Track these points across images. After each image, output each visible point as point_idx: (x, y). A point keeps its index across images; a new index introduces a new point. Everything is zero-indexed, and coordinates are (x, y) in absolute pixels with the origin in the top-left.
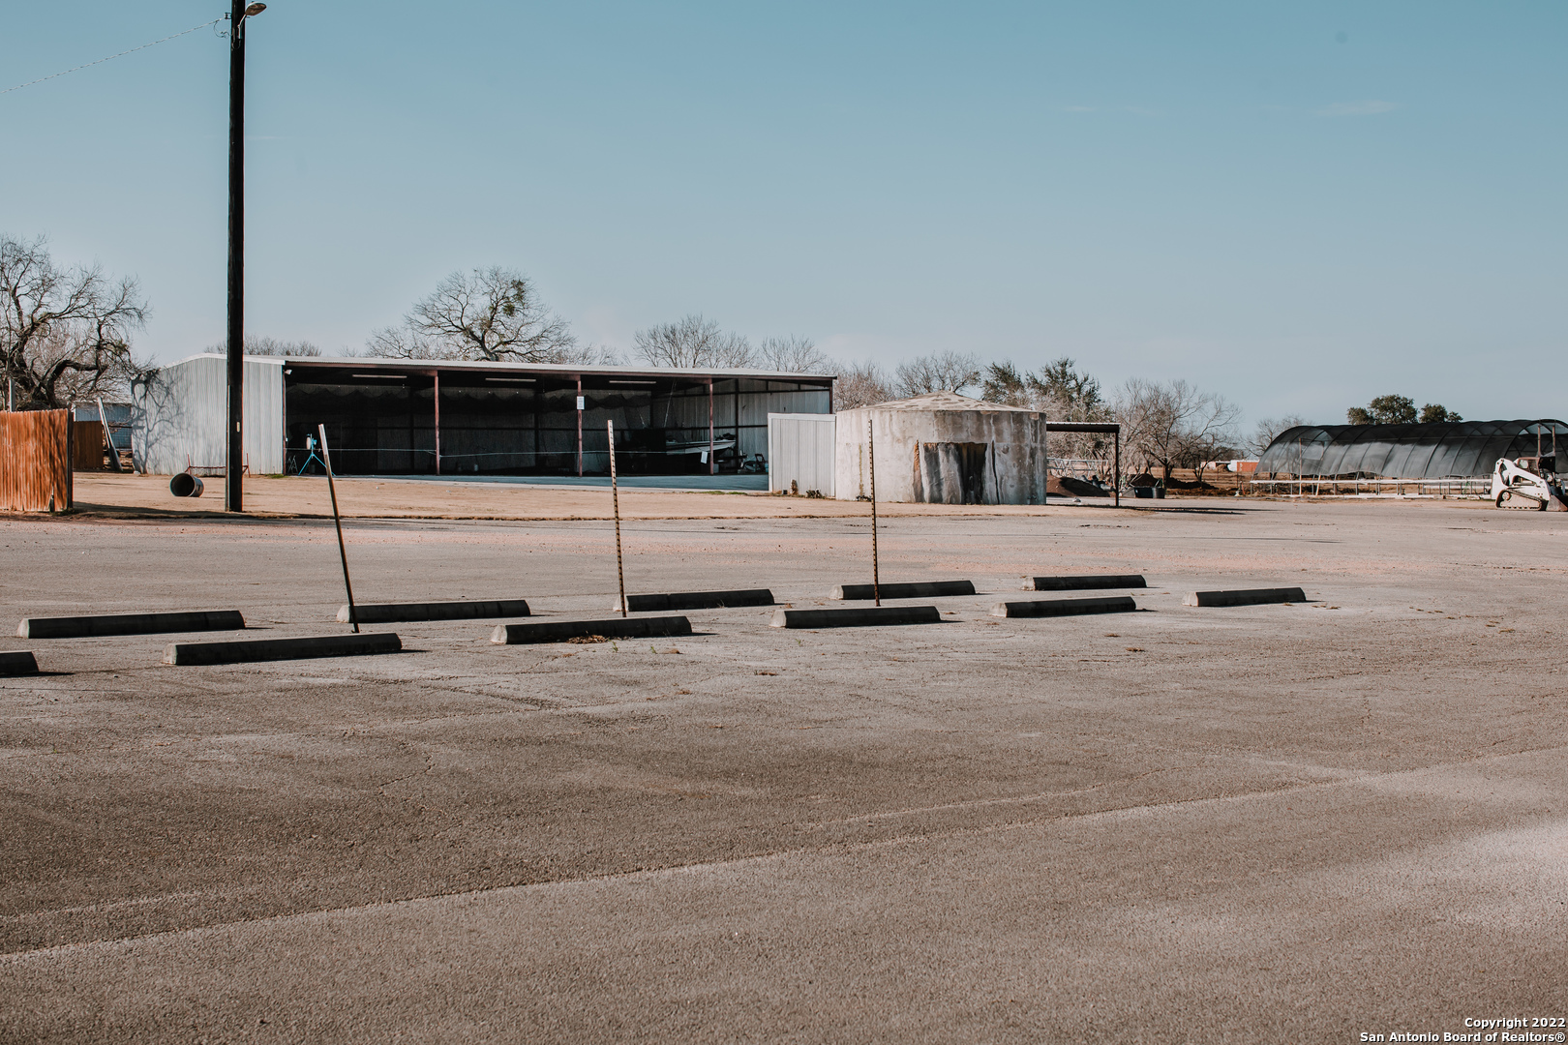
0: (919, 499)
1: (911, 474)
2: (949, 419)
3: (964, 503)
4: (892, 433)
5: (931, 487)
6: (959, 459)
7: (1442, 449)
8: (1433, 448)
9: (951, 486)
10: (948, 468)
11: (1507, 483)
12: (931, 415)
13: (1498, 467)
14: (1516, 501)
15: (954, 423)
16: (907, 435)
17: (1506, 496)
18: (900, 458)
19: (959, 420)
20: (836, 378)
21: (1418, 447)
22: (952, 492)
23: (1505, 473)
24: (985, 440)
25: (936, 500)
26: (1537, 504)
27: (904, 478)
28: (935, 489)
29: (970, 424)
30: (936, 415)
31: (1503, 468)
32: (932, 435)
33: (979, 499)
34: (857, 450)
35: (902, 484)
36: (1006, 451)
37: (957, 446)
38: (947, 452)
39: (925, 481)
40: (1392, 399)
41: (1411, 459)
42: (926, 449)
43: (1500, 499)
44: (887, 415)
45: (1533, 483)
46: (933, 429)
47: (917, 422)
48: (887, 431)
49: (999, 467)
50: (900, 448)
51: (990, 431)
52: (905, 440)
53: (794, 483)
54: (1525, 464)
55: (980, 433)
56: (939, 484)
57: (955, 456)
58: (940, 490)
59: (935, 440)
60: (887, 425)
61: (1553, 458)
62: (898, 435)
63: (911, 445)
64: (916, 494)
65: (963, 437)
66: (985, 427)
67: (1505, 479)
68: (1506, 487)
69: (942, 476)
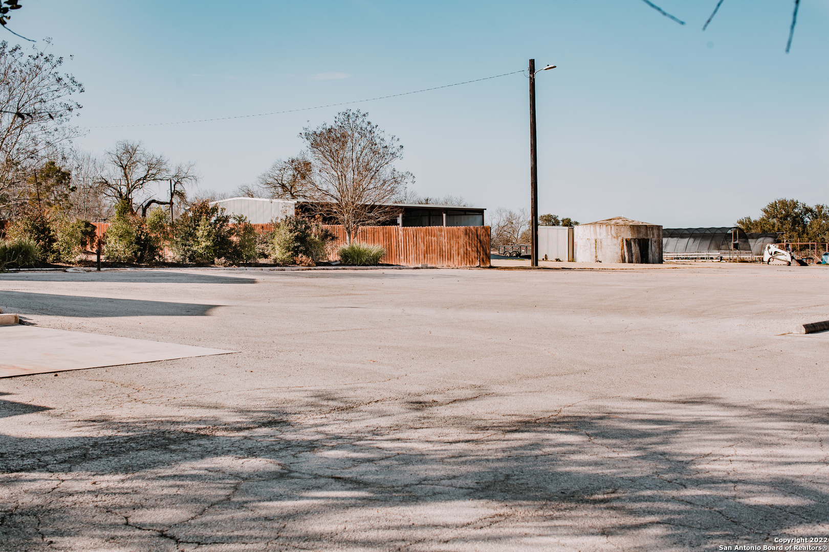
0: (624, 261)
1: (620, 251)
2: (635, 229)
3: (642, 263)
4: (612, 234)
5: (629, 257)
6: (639, 245)
7: (692, 240)
8: (687, 239)
9: (636, 256)
10: (635, 249)
11: (771, 254)
12: (628, 227)
13: (767, 248)
14: (776, 262)
15: (638, 230)
16: (618, 235)
17: (771, 260)
18: (615, 245)
19: (639, 229)
20: (486, 209)
21: (680, 239)
22: (637, 258)
23: (770, 250)
24: (649, 237)
25: (631, 262)
26: (786, 263)
27: (617, 253)
28: (630, 257)
29: (643, 230)
30: (630, 227)
31: (769, 248)
32: (629, 235)
33: (647, 262)
34: (594, 241)
35: (616, 256)
36: (655, 242)
37: (638, 239)
38: (635, 243)
39: (626, 254)
40: (549, 216)
41: (678, 244)
42: (627, 241)
43: (769, 261)
44: (609, 227)
45: (783, 254)
46: (629, 233)
47: (622, 230)
48: (610, 233)
49: (653, 248)
50: (615, 241)
51: (650, 234)
52: (617, 237)
53: (546, 255)
54: (777, 246)
55: (647, 234)
56: (632, 256)
57: (638, 243)
58: (632, 258)
59: (630, 237)
60: (609, 231)
61: (738, 244)
62: (615, 235)
63: (620, 239)
64: (622, 260)
65: (641, 236)
66: (649, 232)
67: (770, 253)
68: (771, 256)
69: (633, 252)
